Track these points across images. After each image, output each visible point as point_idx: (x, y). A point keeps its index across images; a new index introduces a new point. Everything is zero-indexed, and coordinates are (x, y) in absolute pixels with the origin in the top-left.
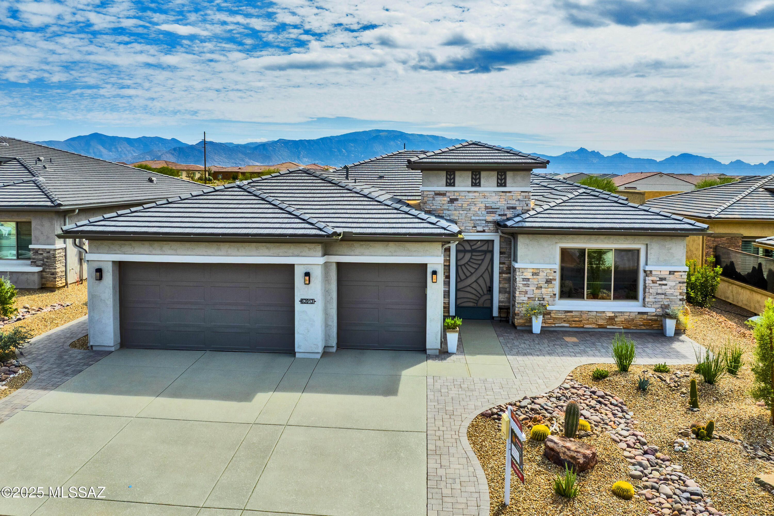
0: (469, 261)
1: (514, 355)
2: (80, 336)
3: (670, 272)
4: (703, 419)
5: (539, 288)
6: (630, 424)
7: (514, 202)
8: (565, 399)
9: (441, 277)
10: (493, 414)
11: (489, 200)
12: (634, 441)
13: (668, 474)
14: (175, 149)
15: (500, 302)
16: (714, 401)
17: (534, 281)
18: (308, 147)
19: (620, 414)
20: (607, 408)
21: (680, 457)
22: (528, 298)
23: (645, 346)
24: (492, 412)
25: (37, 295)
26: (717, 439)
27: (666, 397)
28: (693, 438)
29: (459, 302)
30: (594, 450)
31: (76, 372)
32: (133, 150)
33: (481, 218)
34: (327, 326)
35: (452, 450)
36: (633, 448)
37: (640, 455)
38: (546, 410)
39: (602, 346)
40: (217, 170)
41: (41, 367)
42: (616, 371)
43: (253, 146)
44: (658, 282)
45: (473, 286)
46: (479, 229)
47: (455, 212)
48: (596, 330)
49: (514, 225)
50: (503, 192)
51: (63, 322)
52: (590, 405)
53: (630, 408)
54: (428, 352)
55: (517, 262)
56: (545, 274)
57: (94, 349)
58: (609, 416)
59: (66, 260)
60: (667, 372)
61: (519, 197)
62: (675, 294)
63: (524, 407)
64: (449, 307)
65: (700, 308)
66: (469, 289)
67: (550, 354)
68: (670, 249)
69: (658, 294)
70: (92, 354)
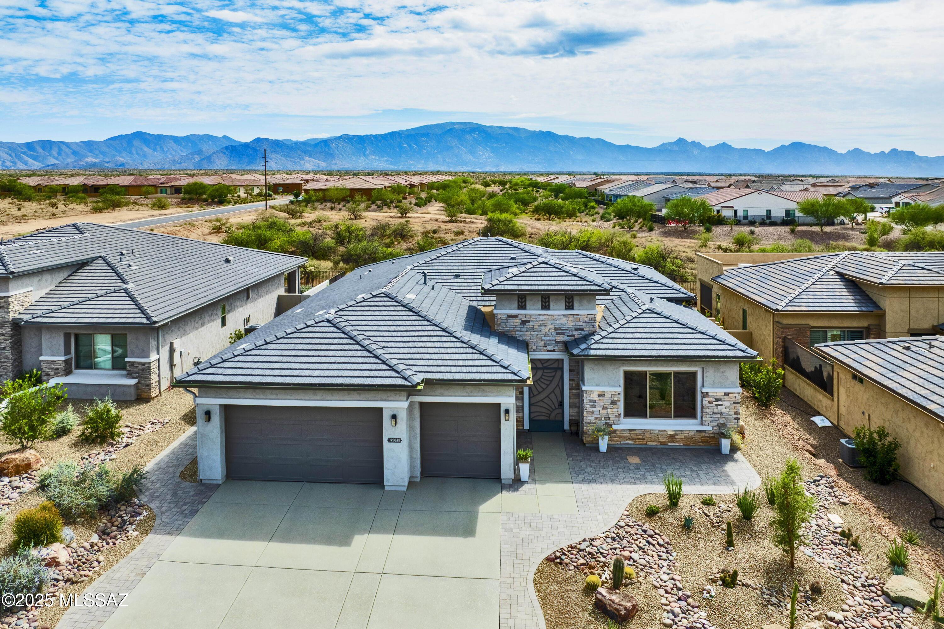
0: (541, 377)
1: (580, 483)
2: (186, 463)
3: (725, 393)
4: (736, 559)
5: (605, 408)
6: (671, 567)
7: (581, 324)
8: (619, 540)
9: (513, 415)
10: (557, 558)
11: (558, 322)
12: (672, 586)
13: (694, 622)
14: (227, 148)
15: (570, 416)
16: (749, 539)
17: (600, 402)
18: (375, 143)
19: (664, 556)
20: (654, 549)
21: (707, 604)
22: (595, 418)
23: (700, 468)
24: (555, 556)
25: (134, 408)
26: (740, 585)
27: (708, 534)
28: (720, 585)
29: (532, 415)
30: (634, 602)
31: (194, 513)
32: (180, 149)
33: (551, 338)
34: (411, 458)
35: (521, 599)
36: (670, 593)
37: (675, 602)
38: (602, 553)
39: (661, 468)
40: (276, 182)
41: (161, 507)
42: (667, 506)
43: (313, 143)
44: (714, 403)
45: (545, 400)
46: (550, 348)
47: (527, 333)
48: (659, 447)
49: (581, 354)
50: (570, 315)
51: (166, 444)
52: (640, 547)
53: (674, 548)
54: (503, 481)
55: (584, 385)
56: (610, 396)
57: (203, 482)
58: (654, 559)
59: (159, 370)
60: (713, 505)
61: (586, 319)
62: (730, 413)
63: (583, 550)
64: (523, 421)
65: (764, 408)
66: (541, 404)
67: (612, 481)
68: (725, 372)
69: (714, 413)
70: (203, 488)
